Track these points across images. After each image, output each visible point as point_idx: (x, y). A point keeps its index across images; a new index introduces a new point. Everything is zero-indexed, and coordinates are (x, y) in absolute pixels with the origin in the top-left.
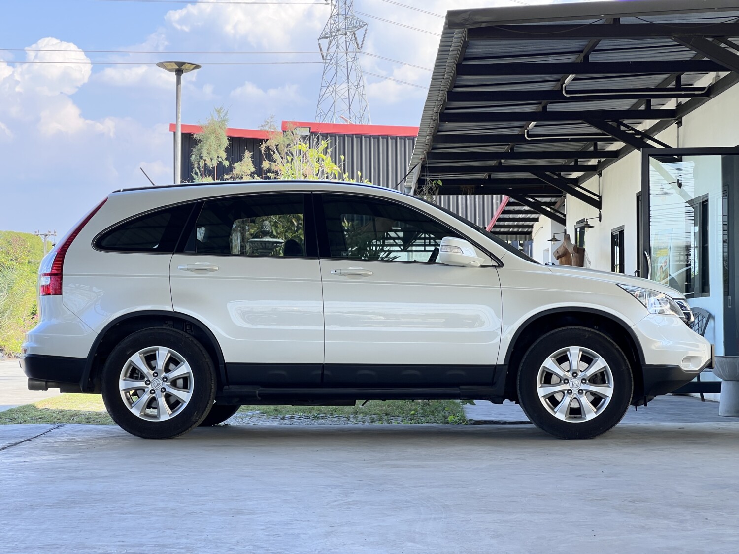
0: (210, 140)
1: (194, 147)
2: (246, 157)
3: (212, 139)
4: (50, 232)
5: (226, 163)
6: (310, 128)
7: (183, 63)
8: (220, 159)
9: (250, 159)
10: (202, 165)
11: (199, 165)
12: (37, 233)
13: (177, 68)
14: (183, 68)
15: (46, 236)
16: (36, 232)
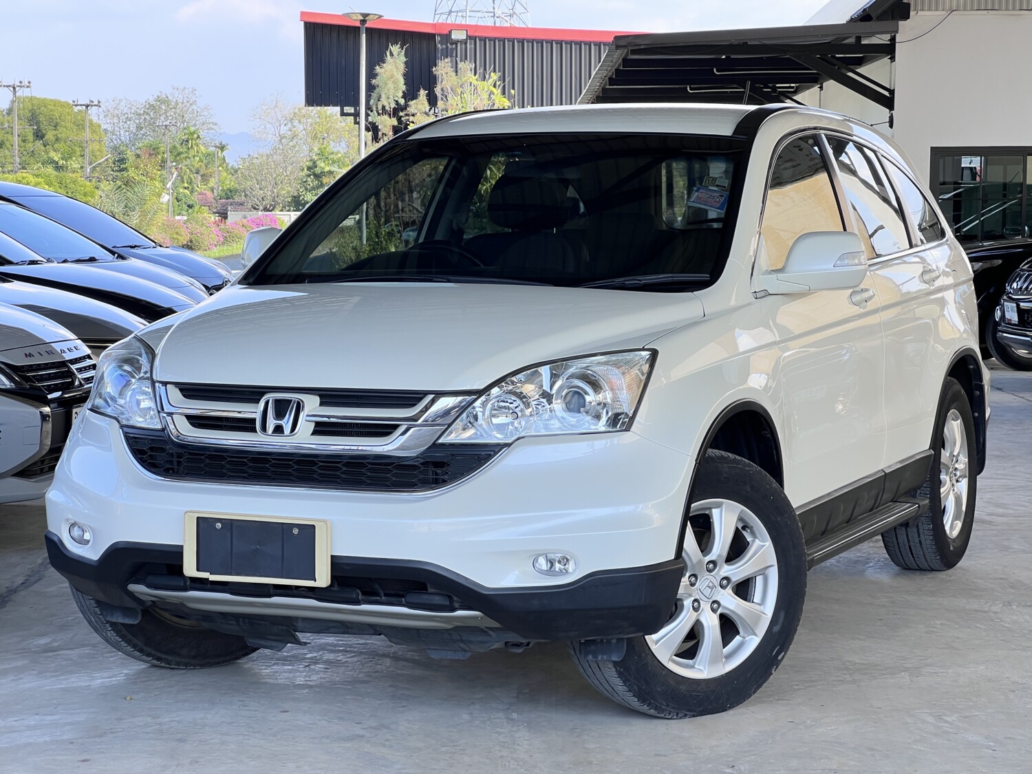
0: (388, 86)
1: (373, 92)
2: (421, 96)
3: (391, 85)
4: (92, 102)
5: (402, 101)
6: (467, 31)
7: (368, 15)
8: (396, 99)
9: (425, 97)
10: (380, 107)
11: (377, 108)
12: (76, 103)
13: (362, 18)
14: (367, 18)
15: (87, 106)
16: (74, 102)
